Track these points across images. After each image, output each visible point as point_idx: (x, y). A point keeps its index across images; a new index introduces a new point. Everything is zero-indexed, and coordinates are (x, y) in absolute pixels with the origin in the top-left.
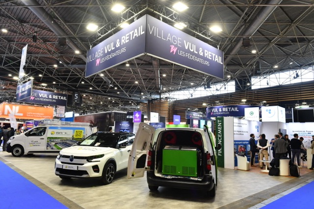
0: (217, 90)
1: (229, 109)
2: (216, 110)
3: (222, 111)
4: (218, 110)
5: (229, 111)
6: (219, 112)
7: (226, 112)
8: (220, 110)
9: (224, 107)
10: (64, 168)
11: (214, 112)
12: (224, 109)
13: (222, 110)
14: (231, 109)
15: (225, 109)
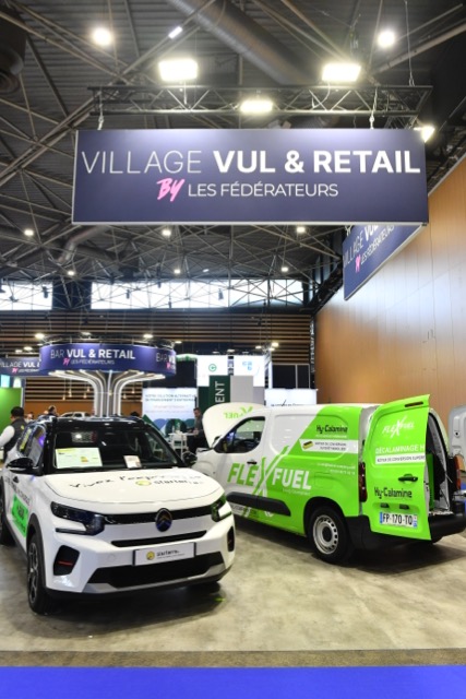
0: (12, 299)
1: (113, 354)
2: (81, 353)
3: (97, 358)
4: (86, 353)
5: (113, 358)
6: (88, 358)
7: (106, 359)
8: (92, 354)
9: (101, 347)
10: (141, 561)
11: (73, 358)
12: (102, 353)
13: (97, 352)
14: (119, 354)
15: (104, 353)
